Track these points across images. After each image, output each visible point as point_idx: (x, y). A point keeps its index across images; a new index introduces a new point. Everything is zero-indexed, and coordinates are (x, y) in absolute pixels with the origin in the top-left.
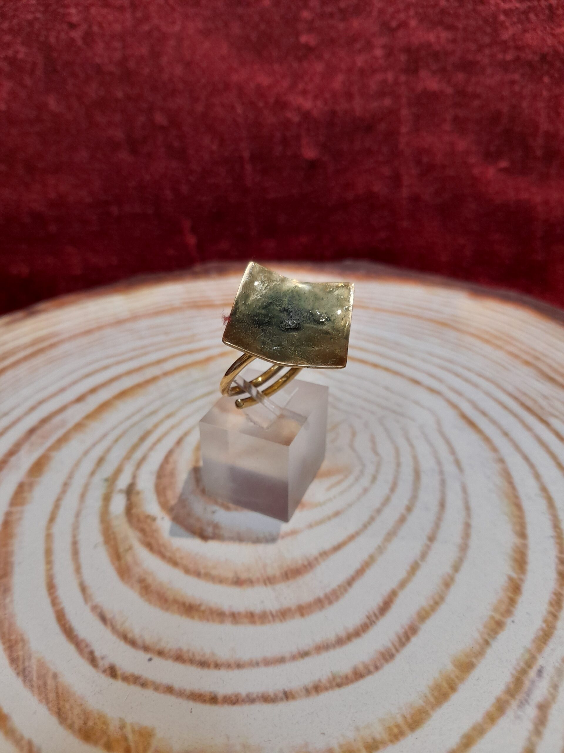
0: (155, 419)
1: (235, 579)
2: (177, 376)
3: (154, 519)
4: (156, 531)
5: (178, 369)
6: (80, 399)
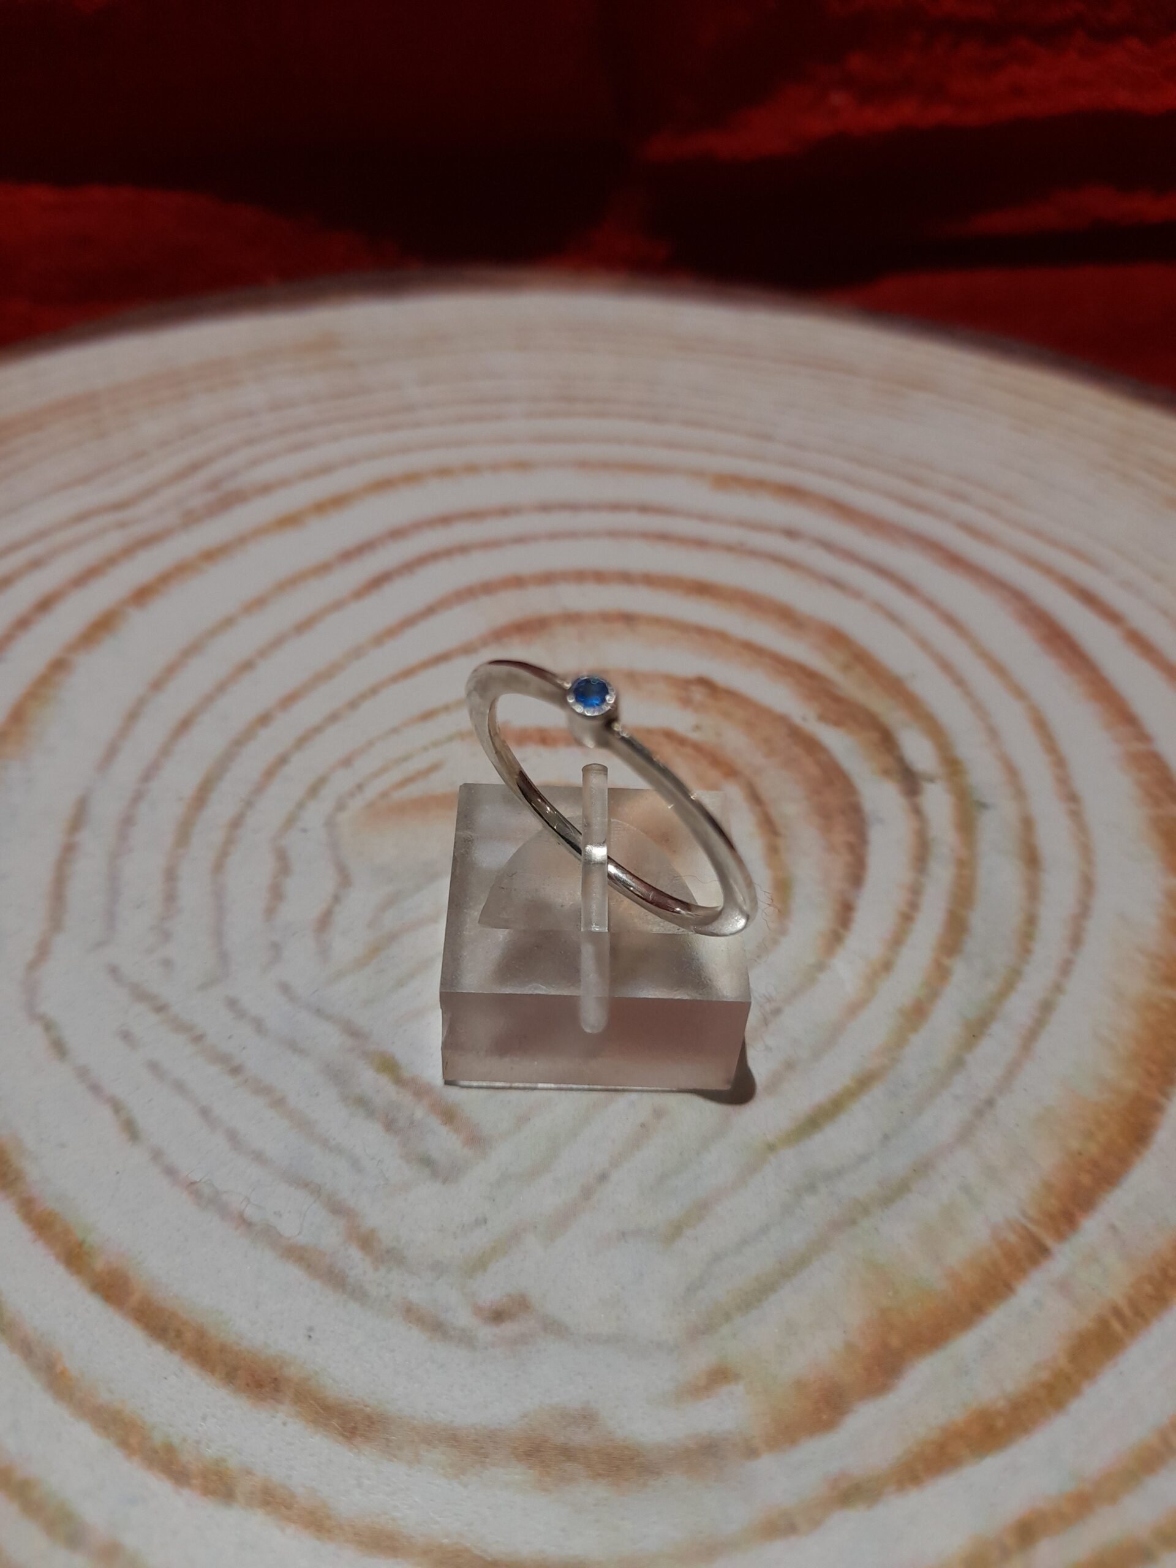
3: (822, 718)
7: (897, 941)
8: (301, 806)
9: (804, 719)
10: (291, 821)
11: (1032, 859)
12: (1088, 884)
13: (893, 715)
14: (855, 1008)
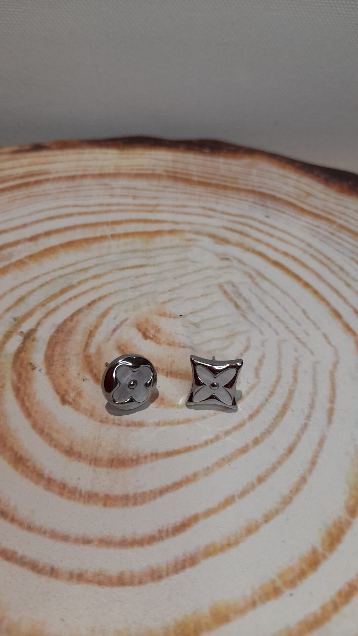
0: (83, 276)
1: (68, 449)
2: (122, 241)
3: (34, 368)
4: (29, 379)
5: (126, 235)
6: (34, 238)
10: (253, 387)
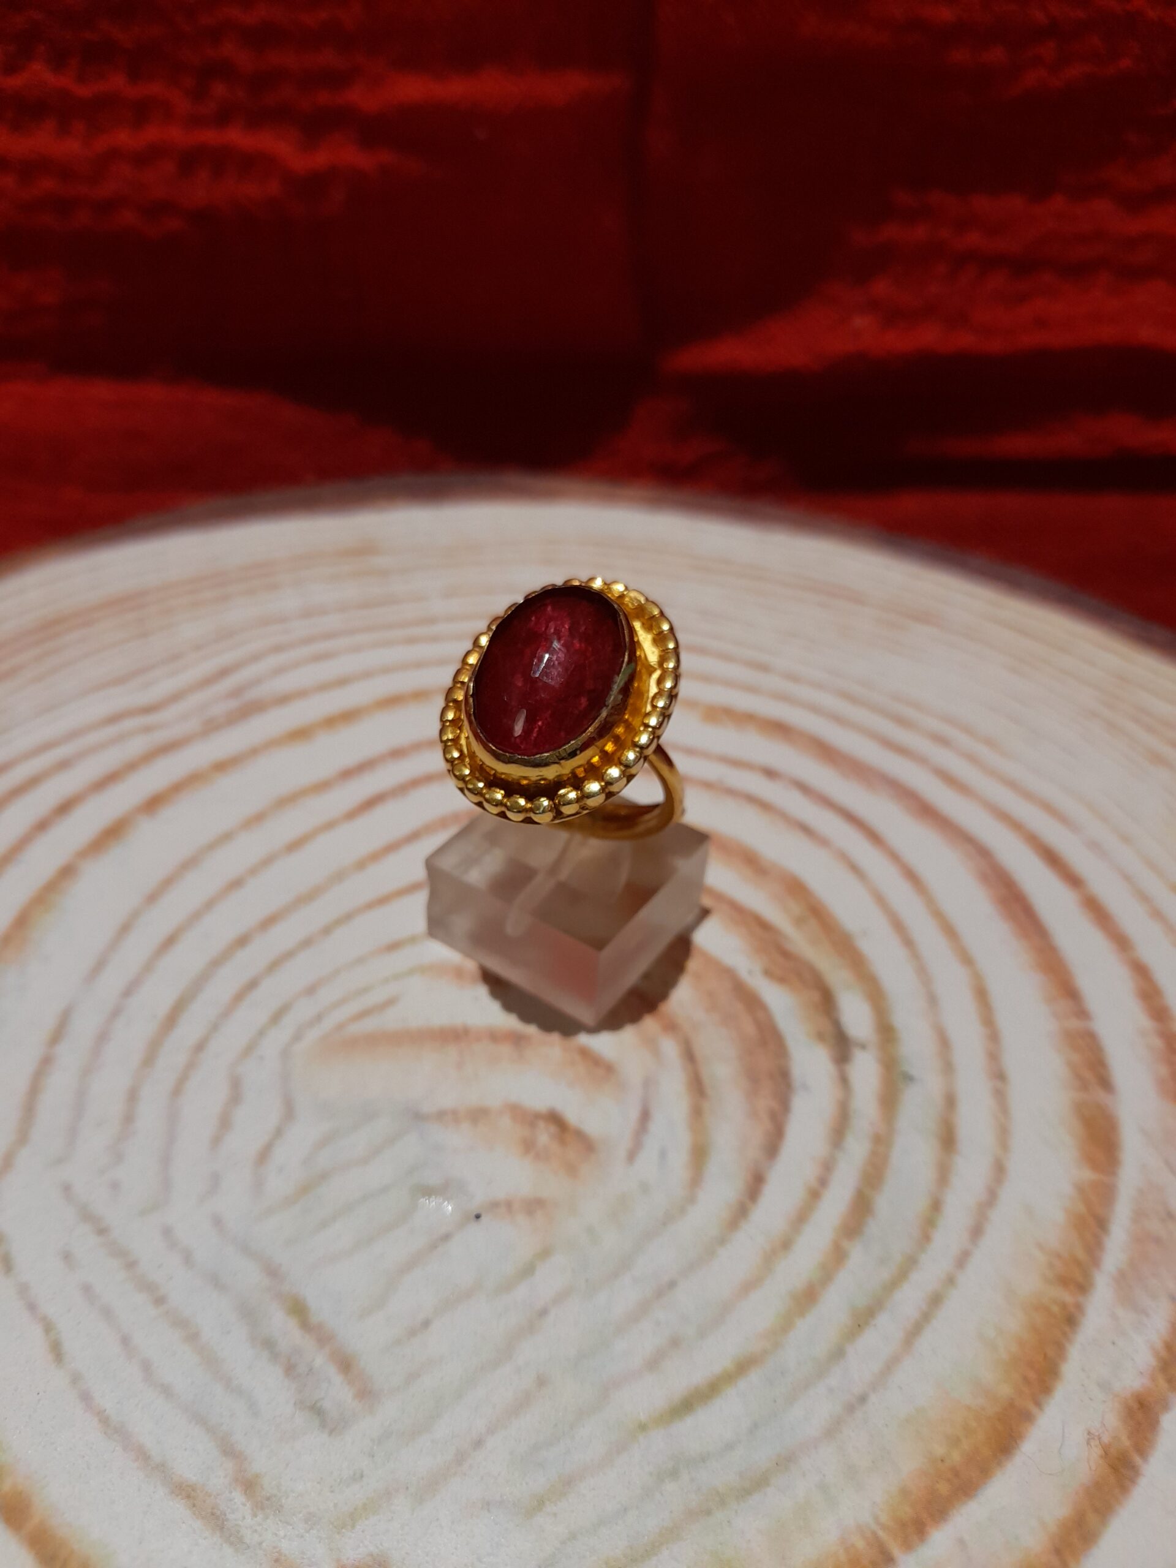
3: (768, 973)
7: (801, 1217)
8: (262, 1033)
9: (750, 972)
10: (249, 1049)
11: (948, 1140)
12: (1000, 1170)
13: (837, 975)
14: (748, 1287)
